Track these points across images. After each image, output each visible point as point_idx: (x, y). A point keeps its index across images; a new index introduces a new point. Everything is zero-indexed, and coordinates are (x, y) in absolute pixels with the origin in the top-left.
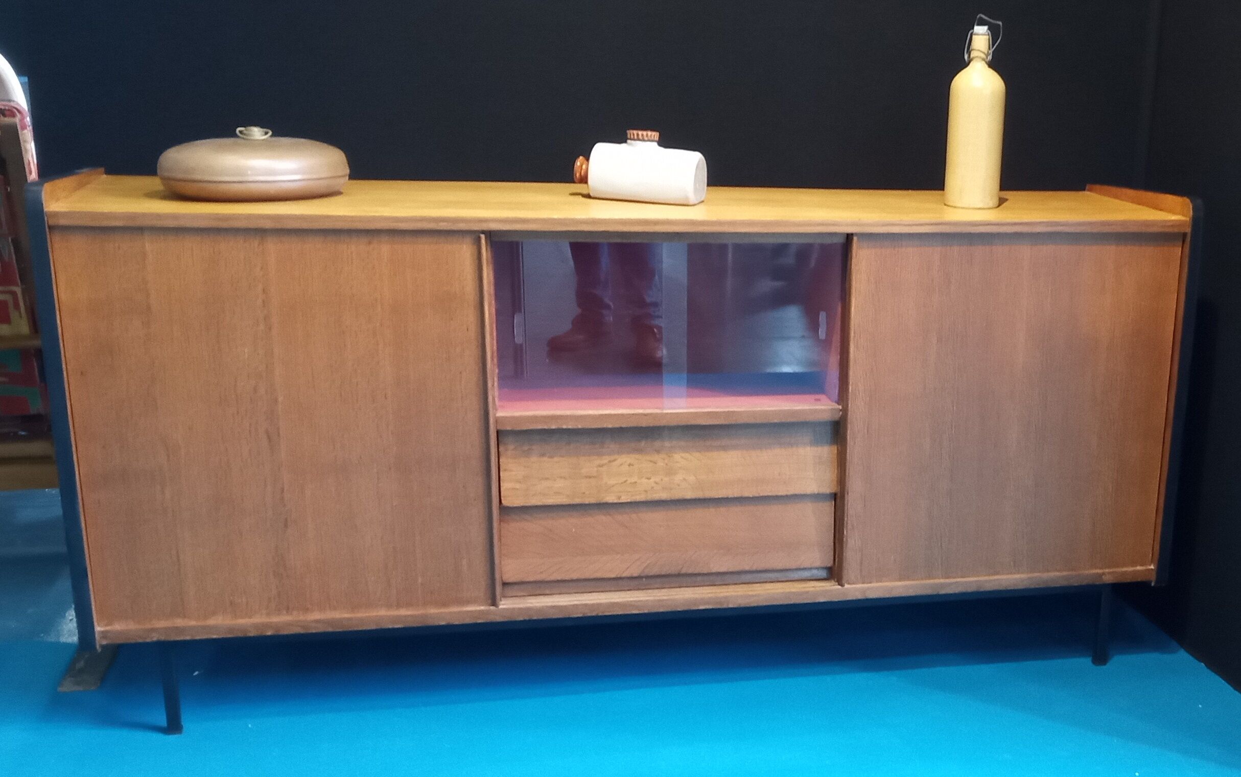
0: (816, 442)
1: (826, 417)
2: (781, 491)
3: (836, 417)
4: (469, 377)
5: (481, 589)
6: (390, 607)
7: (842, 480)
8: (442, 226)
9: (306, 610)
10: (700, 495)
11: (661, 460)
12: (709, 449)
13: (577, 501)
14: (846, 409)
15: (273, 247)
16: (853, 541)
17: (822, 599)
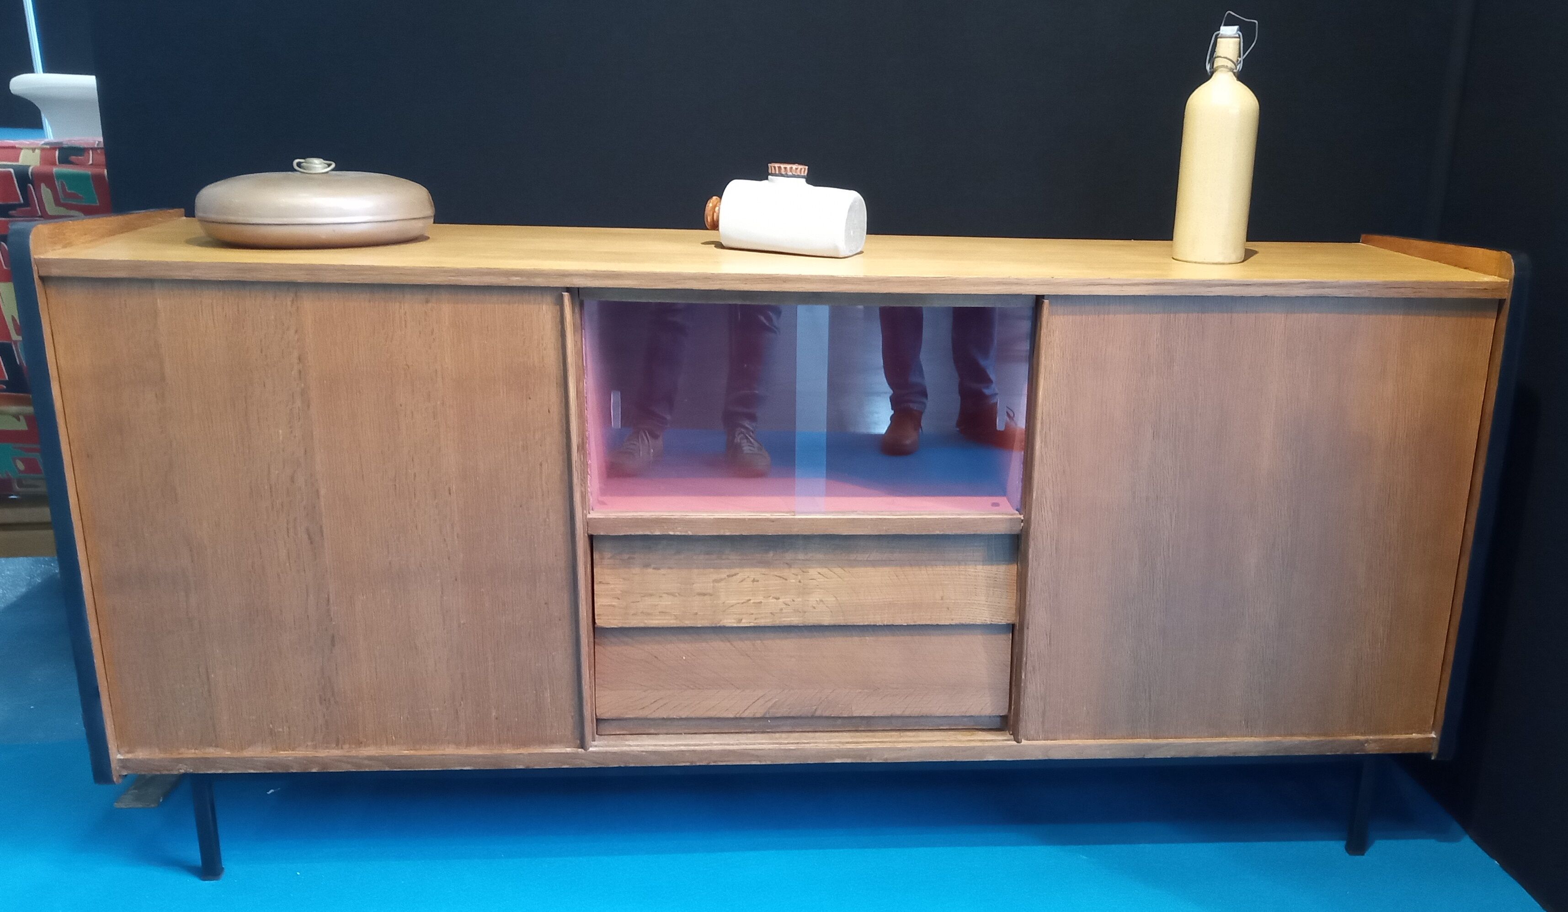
0: (990, 560)
1: (1003, 529)
2: (945, 620)
3: (1016, 529)
4: (552, 469)
5: (567, 727)
6: (458, 744)
7: (1021, 608)
8: (515, 281)
9: (359, 744)
10: (841, 621)
11: (792, 575)
12: (853, 564)
13: (688, 623)
14: (1027, 521)
15: (310, 305)
16: (1034, 686)
17: (992, 758)
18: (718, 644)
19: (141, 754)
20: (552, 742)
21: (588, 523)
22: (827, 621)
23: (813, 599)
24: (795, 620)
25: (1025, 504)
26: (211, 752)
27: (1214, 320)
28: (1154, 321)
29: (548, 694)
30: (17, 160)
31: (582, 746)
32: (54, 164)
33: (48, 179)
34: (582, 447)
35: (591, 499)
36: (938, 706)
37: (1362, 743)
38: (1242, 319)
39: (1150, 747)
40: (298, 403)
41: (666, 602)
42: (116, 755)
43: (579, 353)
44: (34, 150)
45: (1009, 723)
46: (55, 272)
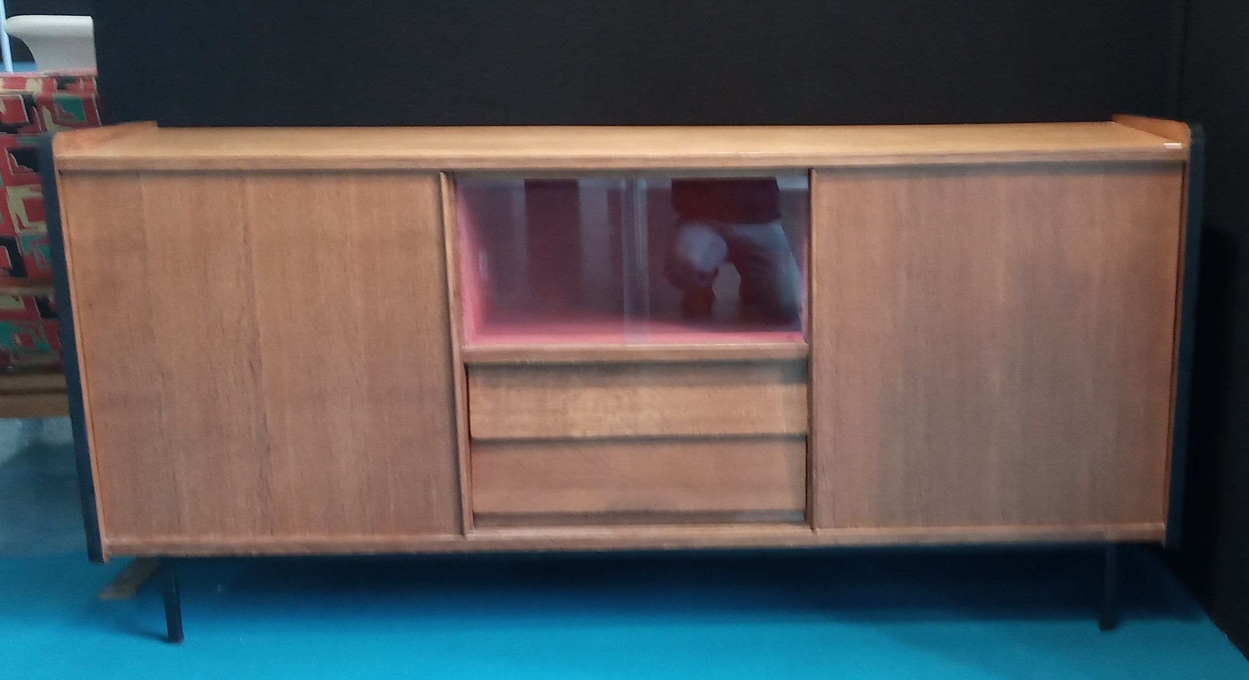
0: (786, 381)
1: (792, 356)
2: (749, 430)
3: (803, 355)
4: (434, 312)
5: (450, 519)
6: (364, 531)
7: (810, 421)
8: (405, 166)
9: (289, 532)
10: (666, 432)
11: (626, 395)
12: (673, 385)
13: (544, 435)
14: (811, 347)
15: (252, 188)
16: (824, 484)
17: (790, 544)
18: (568, 453)
19: (123, 540)
20: (438, 530)
21: (463, 354)
22: (655, 431)
23: (643, 415)
24: (628, 432)
25: (809, 338)
26: (176, 538)
27: (950, 184)
28: (902, 185)
29: (434, 491)
30: (24, 88)
31: (462, 533)
32: (53, 90)
33: (48, 103)
34: (458, 294)
35: (466, 336)
36: (749, 503)
38: (974, 183)
39: (921, 536)
40: (243, 263)
41: (526, 418)
42: (106, 541)
43: (455, 220)
44: (36, 79)
45: (807, 516)
46: (70, 167)
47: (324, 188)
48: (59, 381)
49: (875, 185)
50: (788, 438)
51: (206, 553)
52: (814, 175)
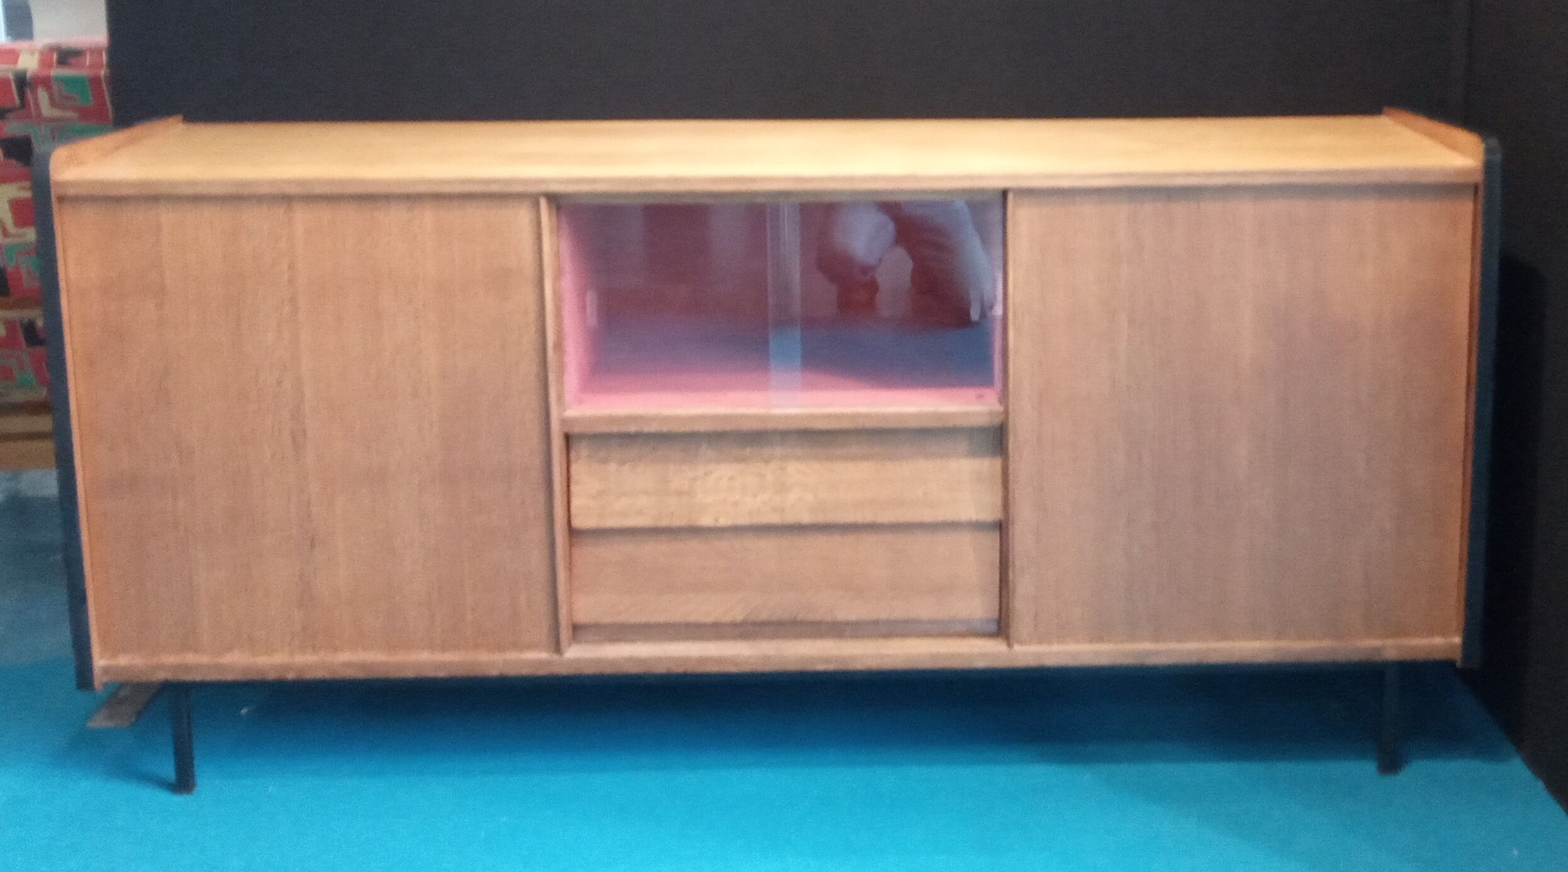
0: (974, 453)
1: (983, 421)
2: (928, 516)
3: (997, 421)
4: (528, 368)
5: (542, 632)
6: (432, 647)
7: (1006, 504)
8: (494, 188)
9: (336, 649)
10: (821, 519)
11: (770, 471)
12: (830, 459)
13: (665, 523)
14: (1006, 412)
15: (302, 216)
16: (1023, 586)
17: (981, 664)
18: (694, 545)
19: (123, 661)
20: (530, 647)
21: (564, 421)
22: (806, 519)
23: (792, 497)
24: (774, 519)
25: (1004, 397)
26: (190, 658)
28: (1120, 210)
29: (523, 597)
30: (16, 62)
31: (557, 648)
32: (50, 66)
33: (45, 82)
34: (559, 346)
35: (568, 397)
36: (925, 609)
37: (1378, 650)
39: (1148, 653)
40: (287, 309)
41: (643, 501)
42: (99, 662)
43: (557, 255)
44: (32, 53)
45: (1001, 628)
46: (71, 192)
47: (394, 217)
48: (44, 423)
49: (1088, 209)
50: (977, 526)
51: (229, 677)
52: (1010, 196)
